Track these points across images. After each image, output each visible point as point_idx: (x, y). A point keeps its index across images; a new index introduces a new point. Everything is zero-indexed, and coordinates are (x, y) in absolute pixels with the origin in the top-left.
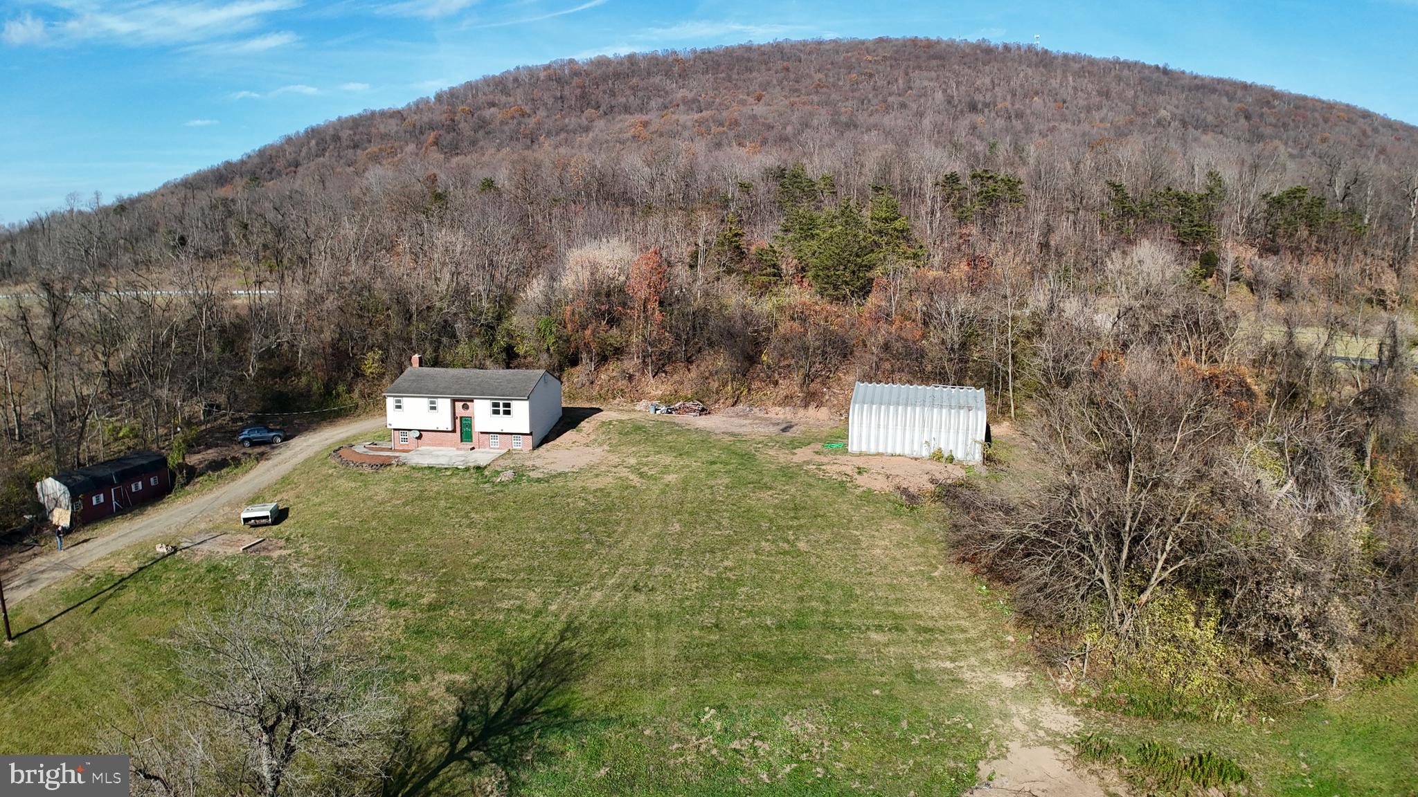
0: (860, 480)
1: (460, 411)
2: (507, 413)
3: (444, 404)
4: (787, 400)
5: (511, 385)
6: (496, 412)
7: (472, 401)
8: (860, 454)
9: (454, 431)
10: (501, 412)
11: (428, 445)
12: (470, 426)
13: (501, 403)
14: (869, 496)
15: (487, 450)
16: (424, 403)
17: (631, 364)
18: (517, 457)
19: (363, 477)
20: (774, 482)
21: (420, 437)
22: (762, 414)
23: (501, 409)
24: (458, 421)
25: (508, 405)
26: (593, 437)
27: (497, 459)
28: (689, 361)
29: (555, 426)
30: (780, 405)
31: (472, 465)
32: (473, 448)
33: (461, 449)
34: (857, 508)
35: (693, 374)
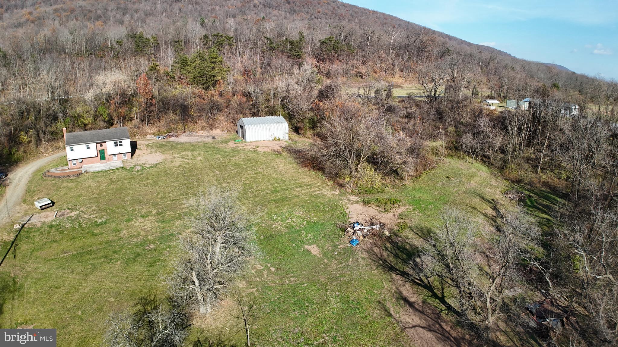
0: (259, 149)
1: (99, 148)
2: (121, 145)
3: (93, 146)
4: (203, 129)
6: (115, 146)
7: (105, 142)
8: (251, 142)
9: (98, 157)
11: (86, 164)
12: (104, 153)
13: (118, 141)
14: (265, 154)
15: (113, 161)
16: (84, 146)
21: (82, 161)
22: (197, 134)
23: (118, 144)
24: (99, 152)
25: (121, 142)
28: (159, 118)
31: (118, 167)
32: (106, 162)
33: (103, 163)
35: (162, 123)
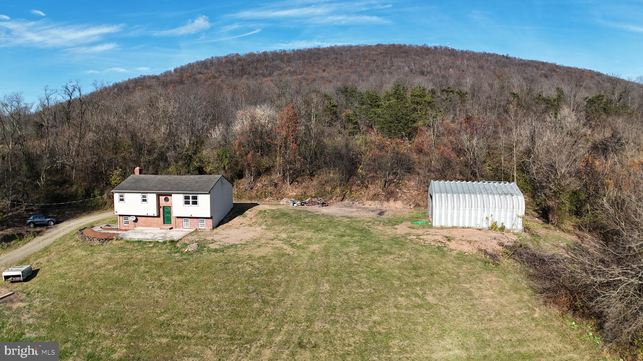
0: (452, 245)
1: (163, 203)
2: (195, 203)
3: (152, 198)
4: (375, 197)
5: (198, 185)
6: (187, 203)
7: (171, 195)
8: (442, 228)
9: (158, 216)
10: (191, 203)
11: (142, 226)
12: (170, 213)
13: (191, 196)
14: (462, 257)
15: (181, 229)
16: (138, 197)
17: (276, 176)
18: (201, 234)
19: (92, 248)
20: (391, 248)
21: (136, 221)
22: (361, 205)
23: (191, 200)
24: (161, 210)
25: (195, 198)
26: (254, 220)
27: (187, 236)
28: (312, 175)
29: (229, 213)
30: (371, 200)
31: (168, 239)
32: (172, 228)
33: (163, 229)
34: (459, 266)
35: (315, 182)
